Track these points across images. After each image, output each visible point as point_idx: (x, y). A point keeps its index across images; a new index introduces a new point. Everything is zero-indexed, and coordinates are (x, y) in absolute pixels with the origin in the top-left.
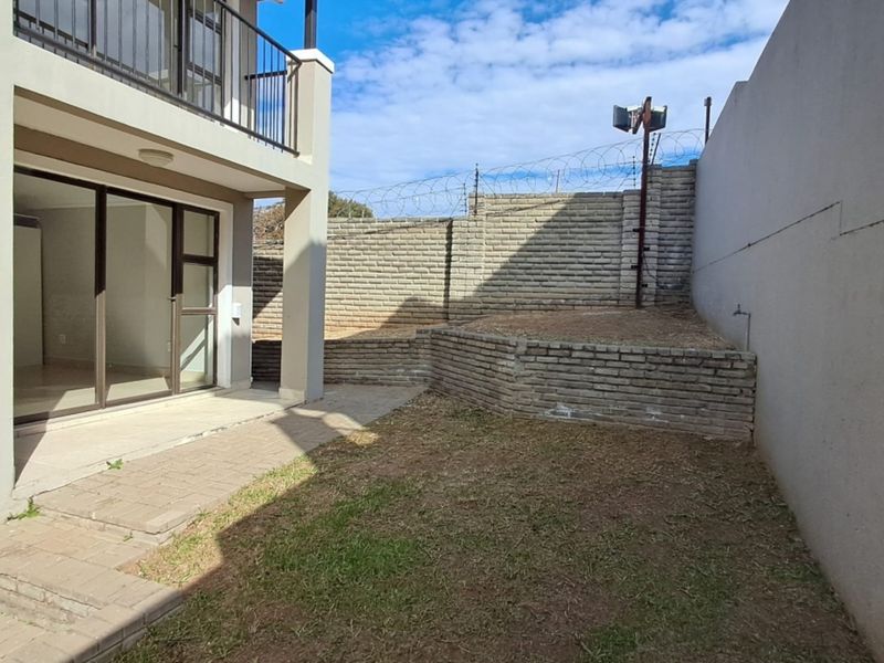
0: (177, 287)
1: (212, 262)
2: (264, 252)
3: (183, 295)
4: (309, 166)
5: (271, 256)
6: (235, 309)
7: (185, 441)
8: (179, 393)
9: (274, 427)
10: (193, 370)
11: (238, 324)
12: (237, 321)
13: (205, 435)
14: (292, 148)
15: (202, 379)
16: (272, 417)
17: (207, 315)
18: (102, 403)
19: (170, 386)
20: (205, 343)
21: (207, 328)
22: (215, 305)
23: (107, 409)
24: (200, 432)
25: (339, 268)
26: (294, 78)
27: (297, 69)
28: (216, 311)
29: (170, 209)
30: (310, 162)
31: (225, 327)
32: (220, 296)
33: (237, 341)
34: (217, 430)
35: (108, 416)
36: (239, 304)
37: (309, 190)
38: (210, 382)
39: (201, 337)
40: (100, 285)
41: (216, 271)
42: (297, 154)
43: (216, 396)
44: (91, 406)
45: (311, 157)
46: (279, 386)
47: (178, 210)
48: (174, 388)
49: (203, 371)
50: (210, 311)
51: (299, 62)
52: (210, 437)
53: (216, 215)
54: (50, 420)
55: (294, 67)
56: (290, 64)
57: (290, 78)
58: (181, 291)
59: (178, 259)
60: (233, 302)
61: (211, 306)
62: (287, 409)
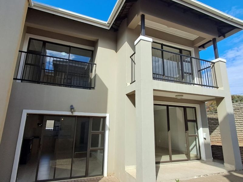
0: (187, 129)
1: (195, 121)
2: (209, 116)
3: (189, 131)
4: (222, 90)
5: (211, 117)
6: (204, 135)
7: (196, 177)
8: (190, 160)
9: (225, 178)
10: (193, 153)
11: (206, 140)
12: (205, 139)
13: (201, 176)
14: (216, 86)
15: (196, 156)
16: (224, 174)
17: (196, 137)
18: (171, 161)
19: (188, 158)
20: (196, 145)
21: (196, 141)
22: (198, 133)
23: (173, 163)
24: (200, 175)
25: (238, 120)
26: (213, 67)
27: (214, 65)
28: (198, 135)
29: (183, 108)
30: (223, 89)
31: (202, 141)
32: (199, 131)
33: (206, 145)
34: (205, 175)
35: (173, 165)
36: (205, 134)
37: (224, 98)
38: (199, 158)
39: (194, 143)
40: (169, 129)
41: (197, 124)
42: (217, 88)
43: (202, 163)
44: (169, 161)
45: (223, 88)
46: (224, 162)
47: (185, 108)
48: (189, 159)
49: (196, 154)
50: (196, 135)
51: (214, 63)
52: (203, 177)
53: (195, 108)
54: (160, 164)
55: (213, 65)
56: (212, 64)
57: (212, 68)
58: (188, 130)
59: (186, 121)
60: (203, 133)
61: (196, 134)
62: (229, 172)
